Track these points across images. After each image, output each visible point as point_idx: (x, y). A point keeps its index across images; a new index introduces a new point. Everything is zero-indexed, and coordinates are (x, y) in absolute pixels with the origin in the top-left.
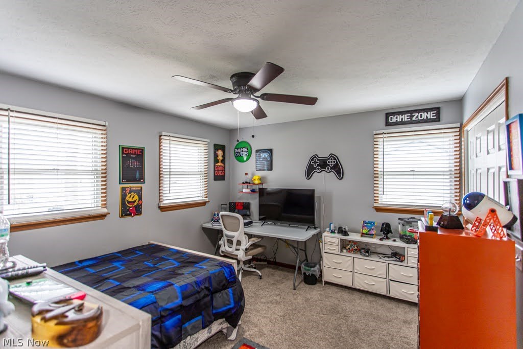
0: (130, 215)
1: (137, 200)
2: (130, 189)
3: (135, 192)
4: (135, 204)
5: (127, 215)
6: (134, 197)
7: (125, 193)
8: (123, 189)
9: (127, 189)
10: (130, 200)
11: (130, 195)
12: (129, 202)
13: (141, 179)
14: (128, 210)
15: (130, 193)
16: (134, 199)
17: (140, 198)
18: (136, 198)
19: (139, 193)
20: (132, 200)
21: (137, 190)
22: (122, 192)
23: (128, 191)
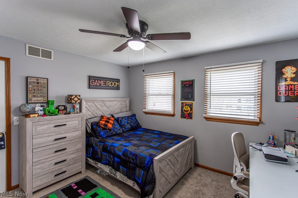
0: (185, 118)
1: (190, 110)
2: (186, 103)
3: (188, 105)
4: (188, 112)
5: (183, 117)
6: (187, 108)
7: (183, 106)
8: (182, 103)
9: (184, 103)
10: (186, 110)
11: (185, 107)
12: (185, 111)
13: (192, 98)
14: (184, 115)
15: (185, 106)
16: (188, 110)
17: (191, 110)
18: (189, 109)
19: (191, 106)
20: (187, 110)
21: (190, 104)
22: (182, 105)
23: (184, 105)
